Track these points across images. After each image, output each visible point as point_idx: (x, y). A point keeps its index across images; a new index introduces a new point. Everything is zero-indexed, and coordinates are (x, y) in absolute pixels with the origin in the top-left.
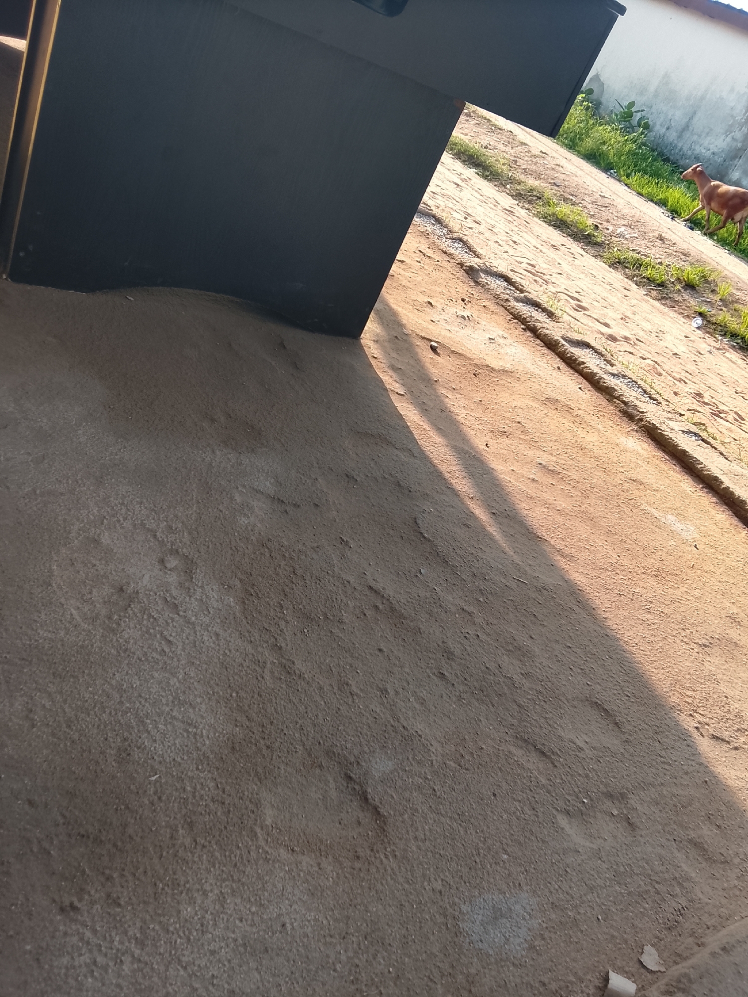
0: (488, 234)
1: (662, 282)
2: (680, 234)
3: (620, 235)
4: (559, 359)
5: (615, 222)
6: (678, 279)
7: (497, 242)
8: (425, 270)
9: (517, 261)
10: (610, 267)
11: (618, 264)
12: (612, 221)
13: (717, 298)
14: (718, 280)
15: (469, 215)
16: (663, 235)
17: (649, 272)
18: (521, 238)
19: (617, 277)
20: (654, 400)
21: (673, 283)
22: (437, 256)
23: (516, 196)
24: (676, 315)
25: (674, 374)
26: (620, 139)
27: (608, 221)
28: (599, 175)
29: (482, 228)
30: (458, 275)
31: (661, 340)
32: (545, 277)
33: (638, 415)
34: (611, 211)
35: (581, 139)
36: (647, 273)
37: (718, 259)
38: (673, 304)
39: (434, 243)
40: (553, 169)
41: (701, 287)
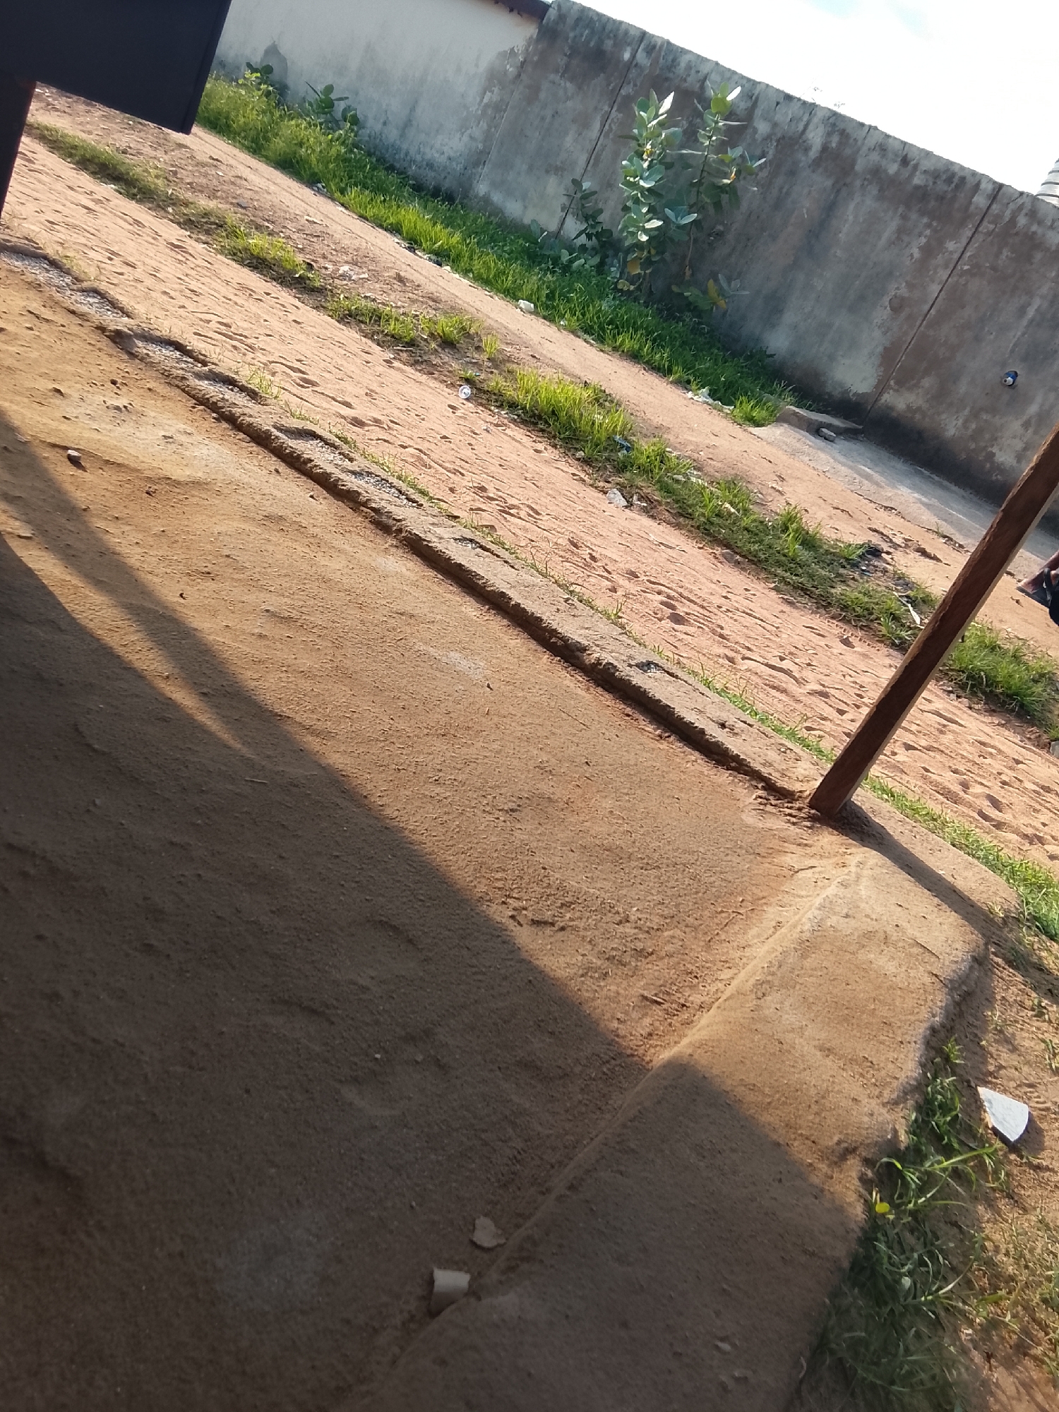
0: (149, 282)
1: (412, 340)
2: (424, 272)
3: (343, 276)
4: (275, 459)
5: (334, 258)
6: (432, 335)
7: (165, 293)
8: (44, 340)
9: (201, 320)
10: (338, 321)
11: (349, 317)
12: (329, 256)
13: (485, 357)
14: (481, 333)
15: (113, 253)
16: (402, 274)
17: (392, 327)
18: (201, 286)
19: (350, 336)
20: (414, 501)
21: (426, 340)
22: (60, 318)
23: (185, 223)
24: (437, 384)
25: (447, 465)
26: (322, 138)
27: (324, 257)
28: (300, 190)
29: (138, 273)
30: (99, 345)
31: (423, 419)
32: (249, 341)
33: (394, 525)
34: (326, 242)
35: (267, 139)
36: (391, 327)
37: (478, 305)
38: (431, 369)
39: (51, 297)
40: (233, 183)
41: (463, 343)
